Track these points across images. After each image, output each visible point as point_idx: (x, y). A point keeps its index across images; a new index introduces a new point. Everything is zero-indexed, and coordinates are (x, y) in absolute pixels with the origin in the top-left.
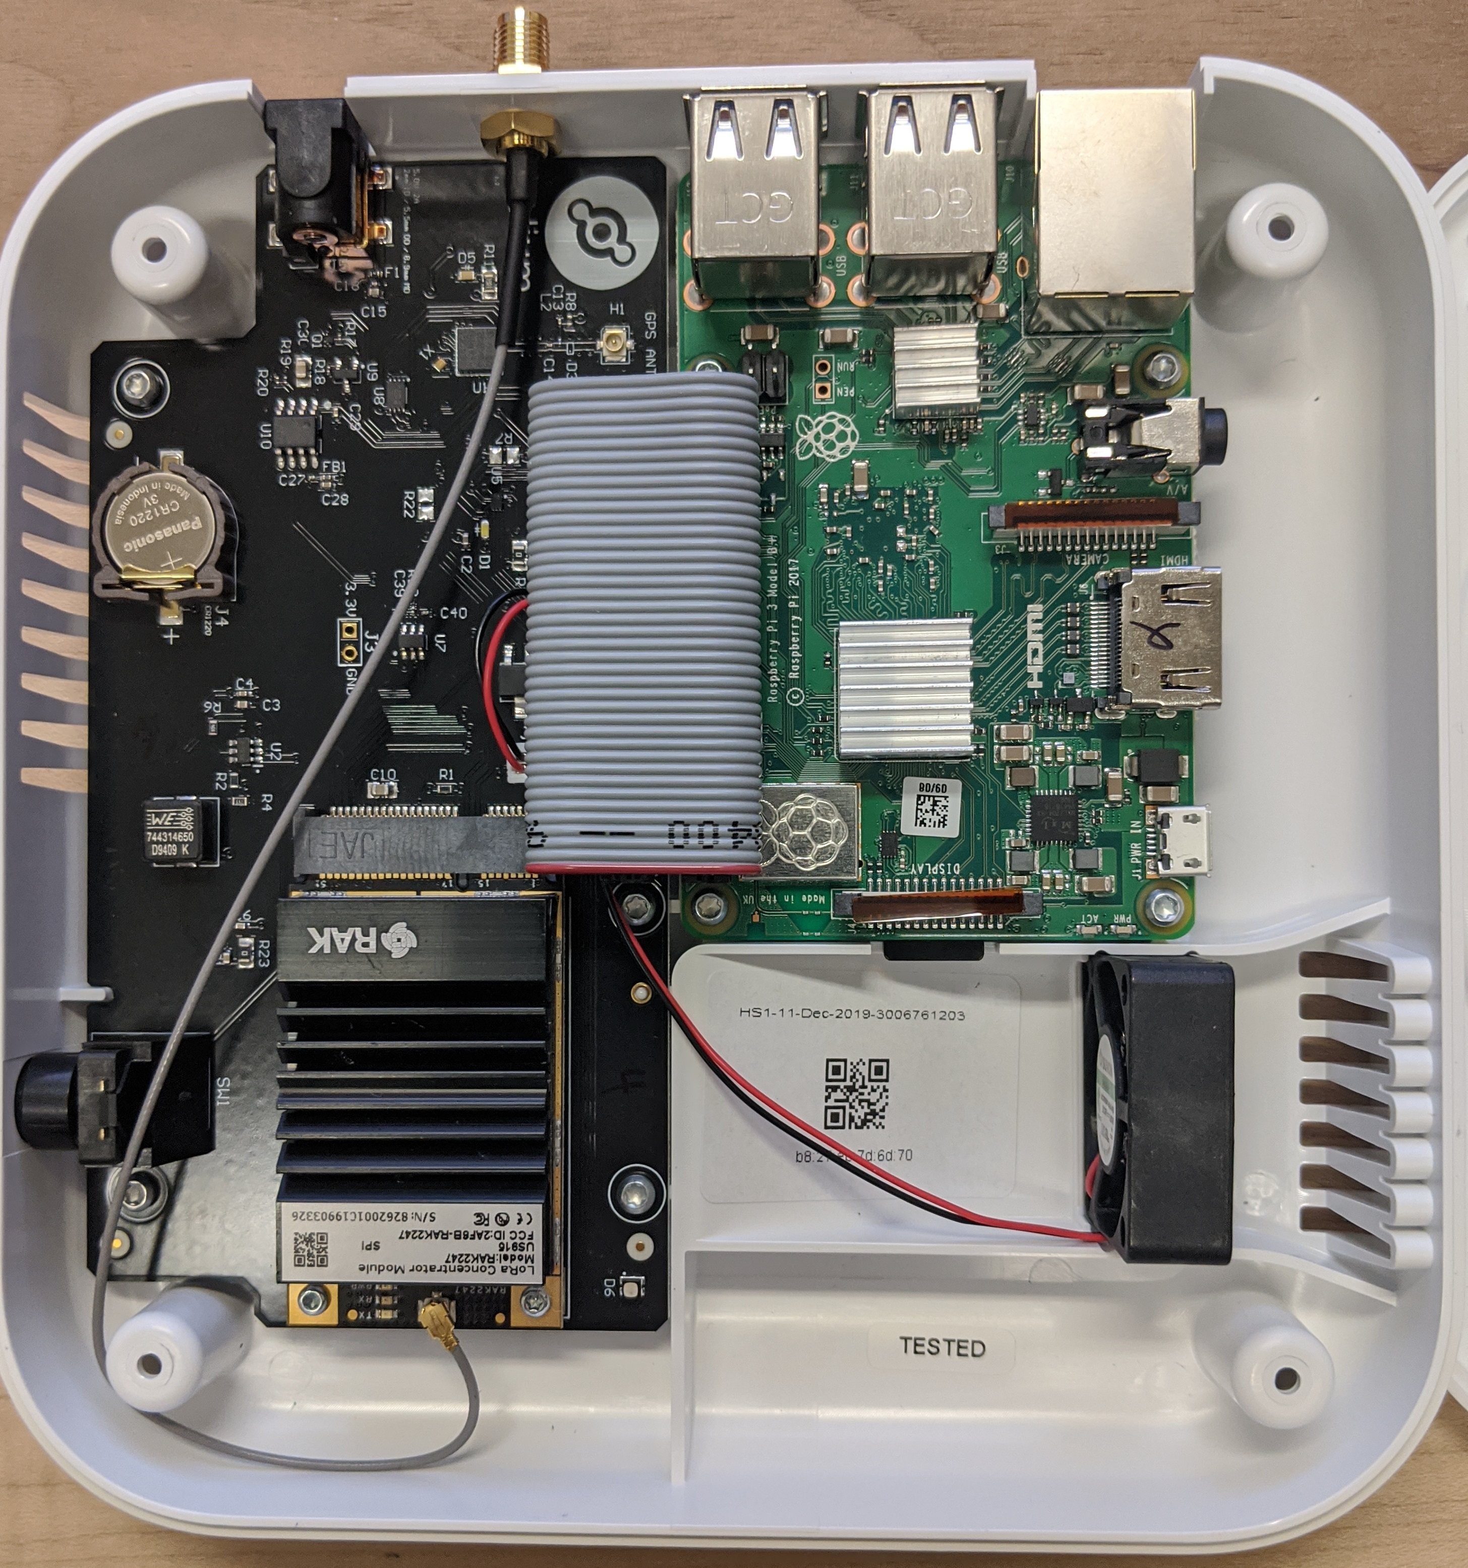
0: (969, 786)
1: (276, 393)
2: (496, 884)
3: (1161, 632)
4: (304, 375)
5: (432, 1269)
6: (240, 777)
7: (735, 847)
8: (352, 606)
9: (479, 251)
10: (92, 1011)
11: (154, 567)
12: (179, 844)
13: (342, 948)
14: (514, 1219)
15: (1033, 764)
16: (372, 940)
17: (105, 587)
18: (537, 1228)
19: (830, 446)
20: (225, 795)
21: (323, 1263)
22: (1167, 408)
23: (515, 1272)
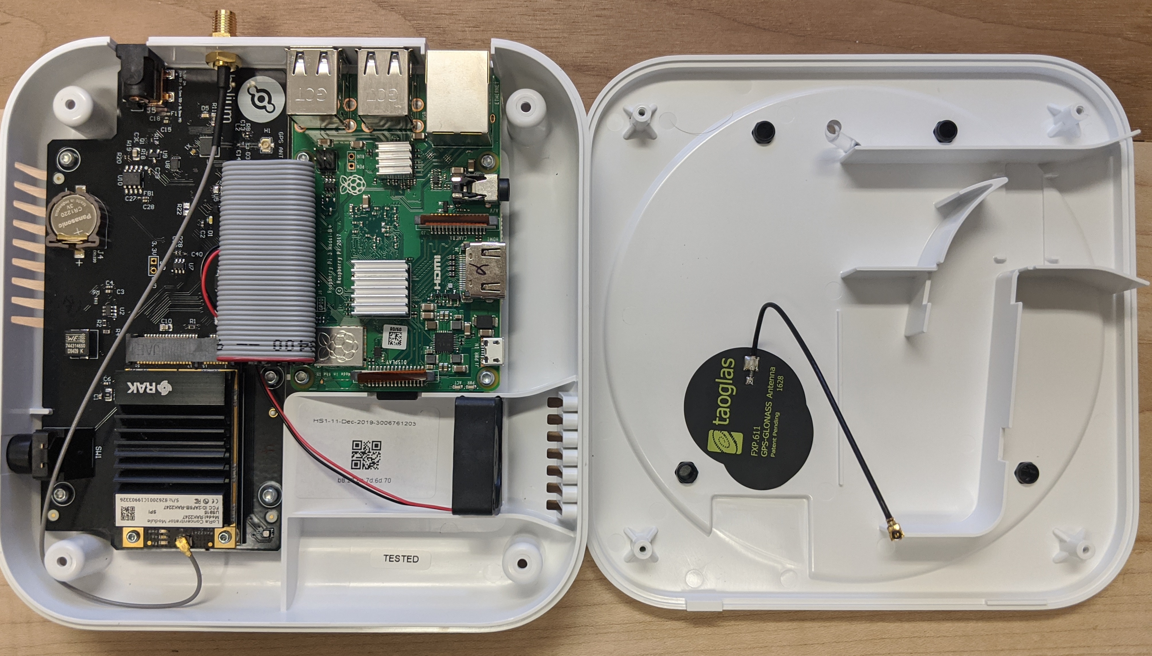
0: (411, 329)
1: (125, 163)
2: (210, 366)
3: (482, 268)
4: (136, 155)
5: (177, 521)
6: (107, 322)
7: (301, 351)
8: (155, 251)
9: (211, 106)
10: (44, 418)
11: (71, 234)
12: (79, 349)
13: (141, 391)
14: (211, 501)
15: (437, 320)
16: (154, 388)
17: (51, 242)
18: (220, 505)
19: (354, 188)
20: (101, 329)
21: (133, 519)
22: (485, 178)
23: (211, 522)
